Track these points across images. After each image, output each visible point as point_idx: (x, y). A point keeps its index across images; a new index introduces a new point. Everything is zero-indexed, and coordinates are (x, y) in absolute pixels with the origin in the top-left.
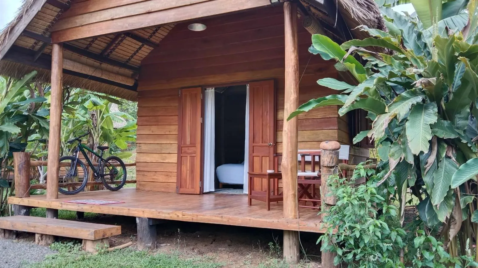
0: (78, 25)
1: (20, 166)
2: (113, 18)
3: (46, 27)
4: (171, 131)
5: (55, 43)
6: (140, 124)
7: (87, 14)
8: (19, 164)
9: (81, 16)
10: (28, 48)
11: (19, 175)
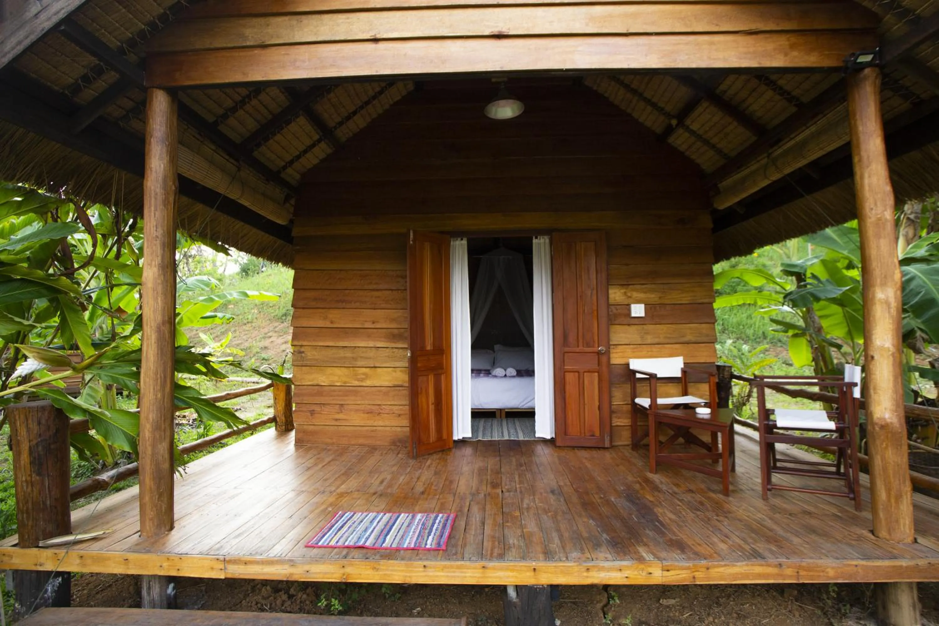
0: (248, 44)
1: (40, 448)
2: (378, 36)
3: (131, 35)
4: (378, 322)
5: (160, 88)
6: (301, 304)
7: (286, 18)
8: (34, 442)
9: (262, 20)
10: (56, 88)
11: (35, 478)
